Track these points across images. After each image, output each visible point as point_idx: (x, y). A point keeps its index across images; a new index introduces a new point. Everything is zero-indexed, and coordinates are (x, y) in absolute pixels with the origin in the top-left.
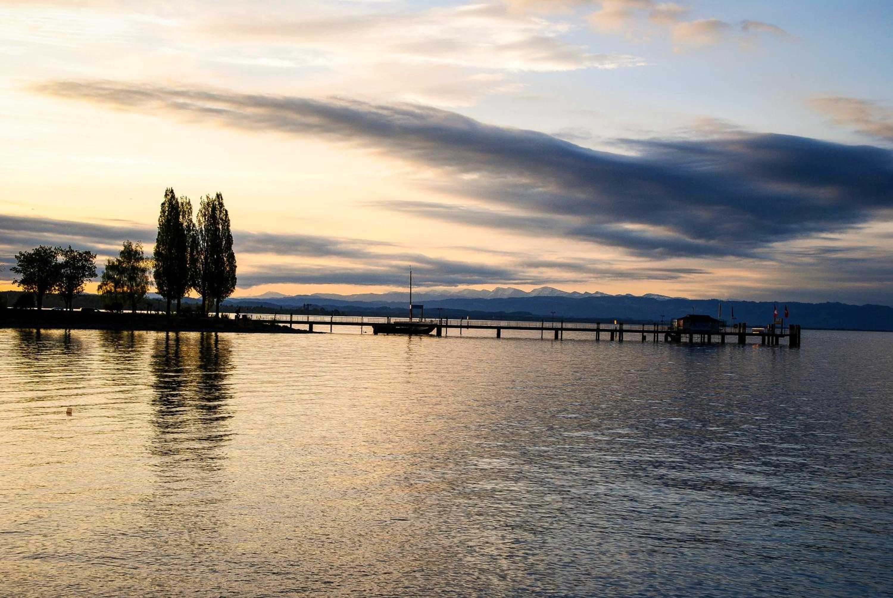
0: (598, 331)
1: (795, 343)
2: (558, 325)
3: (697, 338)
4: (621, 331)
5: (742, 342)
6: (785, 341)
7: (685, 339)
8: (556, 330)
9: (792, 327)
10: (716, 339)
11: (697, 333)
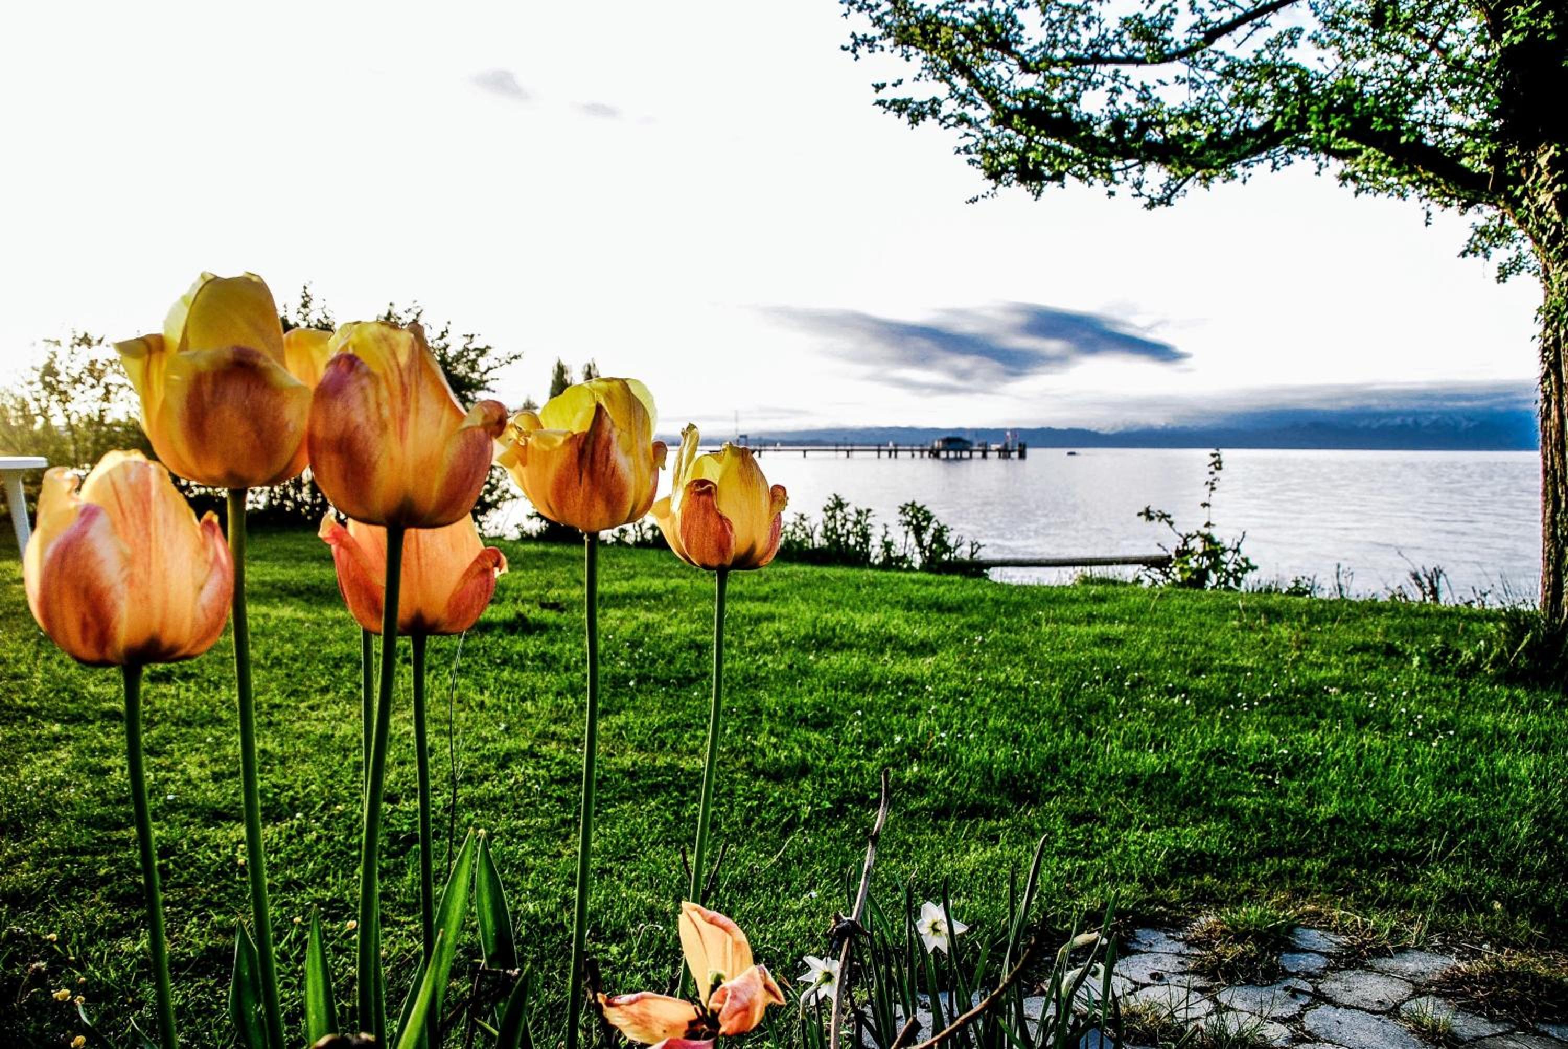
0: (879, 451)
1: (1022, 455)
2: (849, 448)
3: (952, 454)
4: (896, 451)
5: (984, 456)
6: (1015, 455)
7: (943, 455)
8: (848, 451)
9: (1020, 445)
10: (966, 454)
11: (952, 450)
